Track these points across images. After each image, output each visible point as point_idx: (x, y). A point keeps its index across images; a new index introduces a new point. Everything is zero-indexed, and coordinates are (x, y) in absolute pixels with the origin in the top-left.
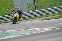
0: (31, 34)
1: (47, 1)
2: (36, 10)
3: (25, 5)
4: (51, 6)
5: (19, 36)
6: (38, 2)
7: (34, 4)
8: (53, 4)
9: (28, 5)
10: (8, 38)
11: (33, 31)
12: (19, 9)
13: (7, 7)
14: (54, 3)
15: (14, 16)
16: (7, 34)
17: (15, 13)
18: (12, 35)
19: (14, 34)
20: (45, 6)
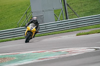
0: (59, 57)
1: (85, 5)
2: (67, 19)
3: (49, 10)
4: (92, 12)
5: (41, 60)
6: (71, 6)
7: (63, 9)
8: (95, 9)
9: (55, 11)
10: (22, 64)
11: (63, 53)
13: (21, 14)
14: (97, 8)
15: (27, 30)
16: (21, 58)
17: (29, 24)
18: (28, 59)
19: (32, 58)
20: (82, 13)
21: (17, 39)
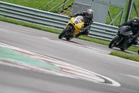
12: (91, 10)
15: (70, 22)
21: (27, 26)
